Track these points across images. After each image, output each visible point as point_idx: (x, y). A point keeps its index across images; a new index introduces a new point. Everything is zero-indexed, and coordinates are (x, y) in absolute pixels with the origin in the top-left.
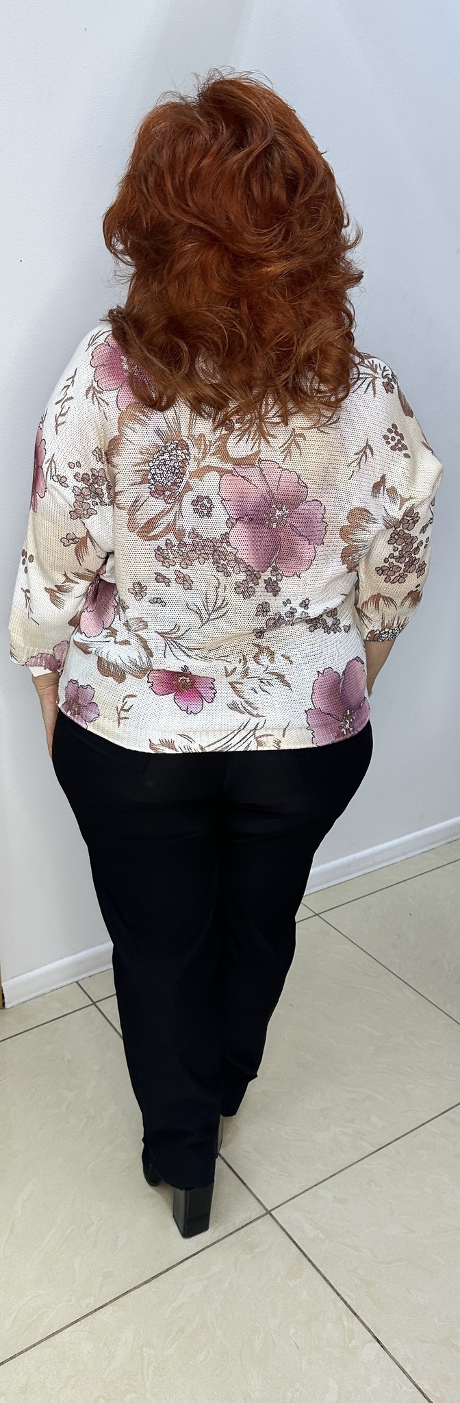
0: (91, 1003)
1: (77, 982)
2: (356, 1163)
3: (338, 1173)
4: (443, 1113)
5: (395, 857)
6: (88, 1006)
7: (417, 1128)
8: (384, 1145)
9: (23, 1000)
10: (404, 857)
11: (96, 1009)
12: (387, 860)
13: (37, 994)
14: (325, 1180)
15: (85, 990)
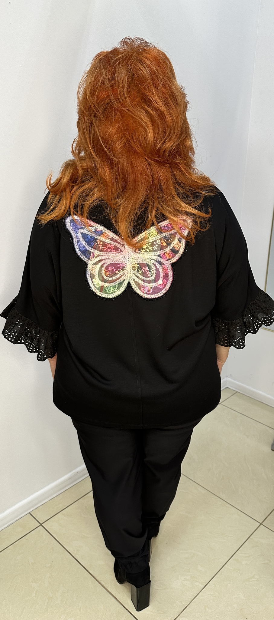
0: (39, 525)
1: (29, 513)
2: (196, 597)
3: (188, 605)
4: (232, 557)
6: (38, 527)
7: (221, 568)
8: (207, 583)
9: (1, 529)
11: (43, 528)
13: (8, 524)
14: (182, 611)
15: (35, 517)
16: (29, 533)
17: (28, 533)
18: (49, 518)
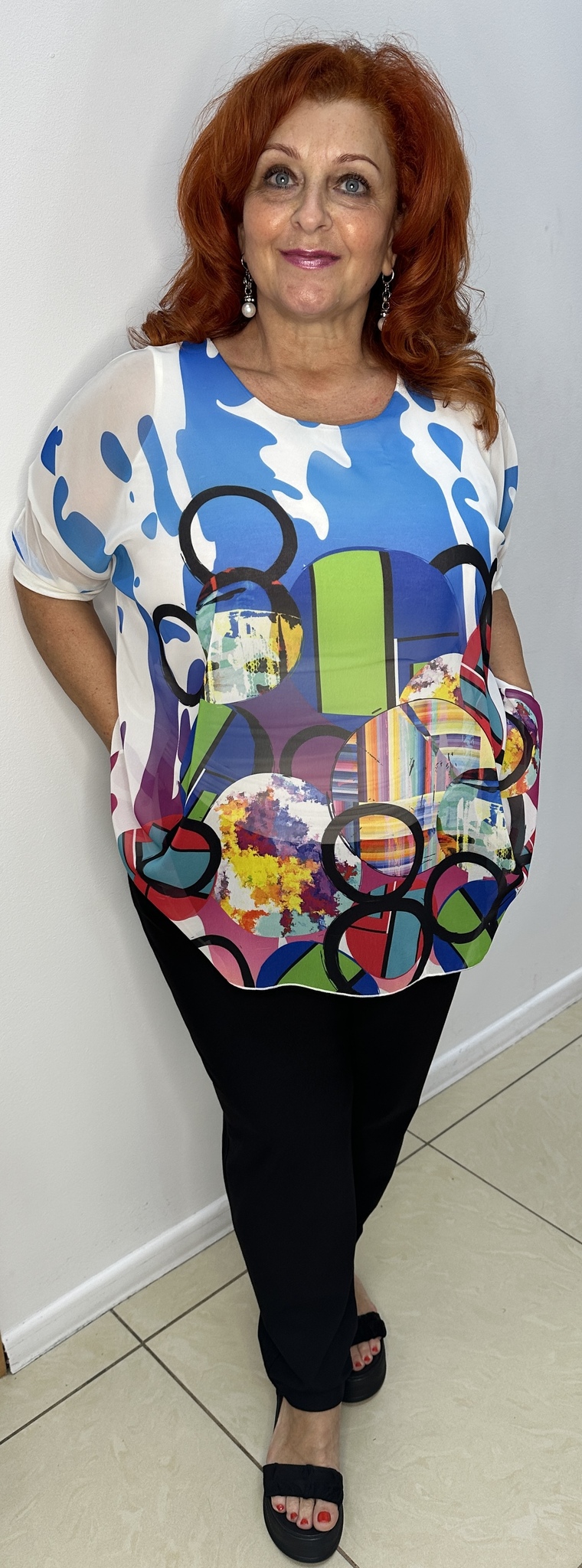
0: (139, 1343)
1: (111, 1310)
5: (508, 1040)
6: (135, 1348)
9: (36, 1354)
10: (519, 1037)
11: (147, 1353)
12: (498, 1046)
13: (56, 1340)
15: (126, 1322)
16: (112, 1366)
17: (109, 1368)
18: (165, 1325)
